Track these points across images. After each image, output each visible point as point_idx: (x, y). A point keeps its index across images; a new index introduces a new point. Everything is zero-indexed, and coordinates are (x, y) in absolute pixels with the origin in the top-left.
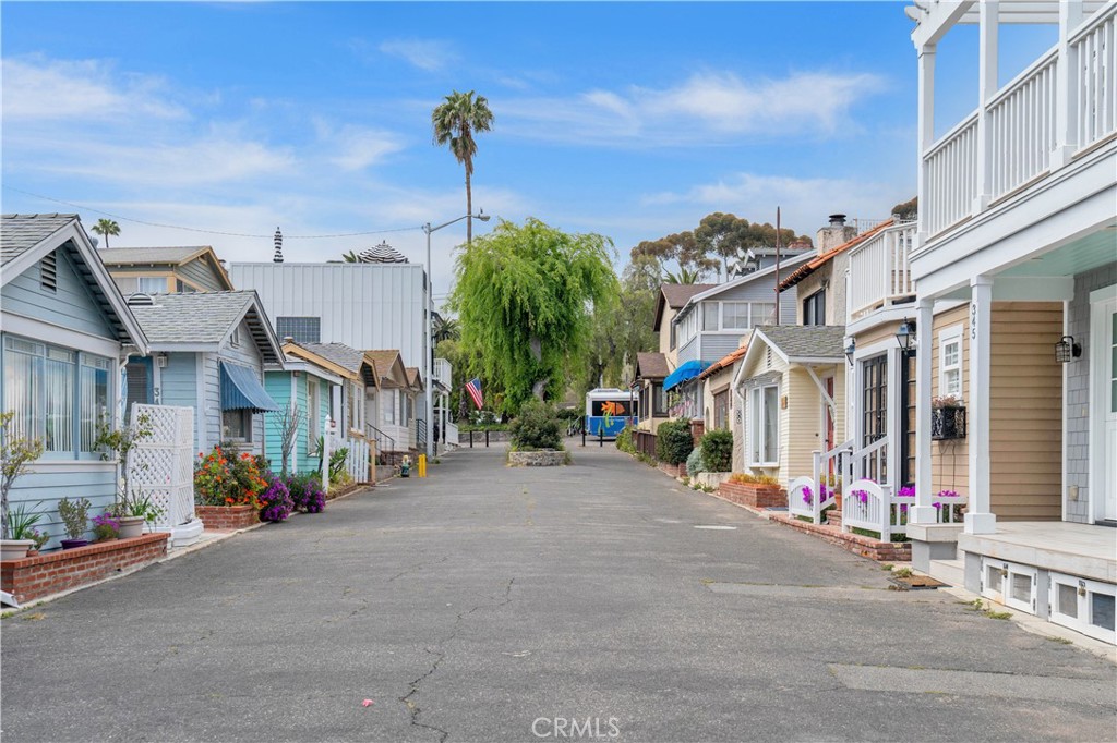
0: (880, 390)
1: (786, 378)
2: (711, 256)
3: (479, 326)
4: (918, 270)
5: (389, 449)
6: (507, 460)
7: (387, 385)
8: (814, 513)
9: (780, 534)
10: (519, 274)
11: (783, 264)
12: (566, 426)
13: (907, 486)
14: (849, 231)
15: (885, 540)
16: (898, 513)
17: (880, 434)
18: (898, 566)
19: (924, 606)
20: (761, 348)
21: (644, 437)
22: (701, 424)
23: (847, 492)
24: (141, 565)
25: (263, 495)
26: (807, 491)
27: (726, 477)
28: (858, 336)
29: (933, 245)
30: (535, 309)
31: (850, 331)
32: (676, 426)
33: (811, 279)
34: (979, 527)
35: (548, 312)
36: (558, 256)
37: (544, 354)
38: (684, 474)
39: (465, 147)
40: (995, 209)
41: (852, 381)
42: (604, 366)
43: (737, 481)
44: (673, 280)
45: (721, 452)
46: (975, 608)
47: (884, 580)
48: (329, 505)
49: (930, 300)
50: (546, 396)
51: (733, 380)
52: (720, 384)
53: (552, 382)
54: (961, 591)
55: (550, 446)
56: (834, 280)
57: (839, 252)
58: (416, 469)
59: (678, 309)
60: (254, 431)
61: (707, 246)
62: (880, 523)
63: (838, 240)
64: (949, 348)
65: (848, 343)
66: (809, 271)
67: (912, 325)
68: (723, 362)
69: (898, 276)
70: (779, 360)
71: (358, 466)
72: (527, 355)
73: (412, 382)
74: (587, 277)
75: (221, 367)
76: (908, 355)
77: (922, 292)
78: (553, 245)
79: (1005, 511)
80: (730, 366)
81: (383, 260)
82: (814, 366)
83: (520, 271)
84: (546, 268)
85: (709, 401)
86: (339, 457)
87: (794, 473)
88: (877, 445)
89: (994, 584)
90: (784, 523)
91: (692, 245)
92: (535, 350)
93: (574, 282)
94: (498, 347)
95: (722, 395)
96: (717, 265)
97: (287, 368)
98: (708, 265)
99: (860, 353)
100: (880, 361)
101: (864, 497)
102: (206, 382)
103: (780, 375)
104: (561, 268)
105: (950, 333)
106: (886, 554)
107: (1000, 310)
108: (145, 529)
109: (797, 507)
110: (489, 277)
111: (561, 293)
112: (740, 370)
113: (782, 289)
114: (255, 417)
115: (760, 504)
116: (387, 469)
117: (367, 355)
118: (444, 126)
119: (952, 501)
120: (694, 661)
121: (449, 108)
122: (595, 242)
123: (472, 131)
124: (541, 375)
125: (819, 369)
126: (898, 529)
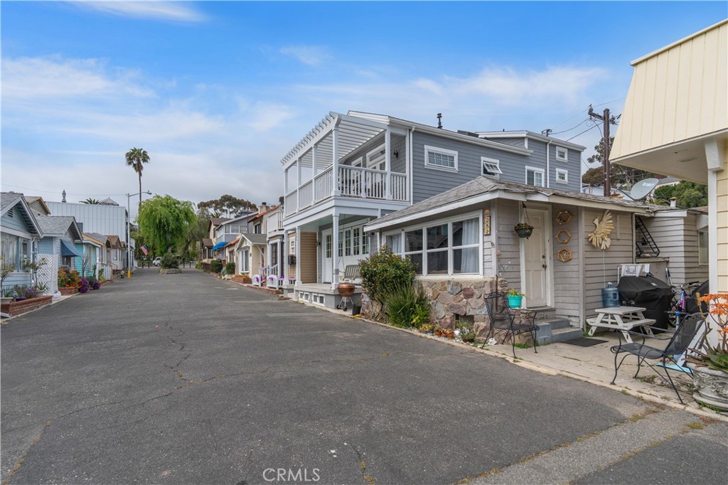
0: (276, 252)
1: (251, 248)
2: (224, 208)
3: (148, 228)
4: (284, 223)
5: (115, 269)
6: (159, 272)
7: (114, 247)
8: (259, 284)
9: (250, 290)
10: (163, 213)
11: (249, 215)
12: (179, 261)
13: (282, 276)
14: (267, 207)
15: (277, 289)
16: (280, 283)
17: (276, 263)
18: (280, 295)
19: (286, 303)
20: (243, 239)
21: (205, 265)
22: (225, 261)
23: (268, 278)
24: (45, 306)
25: (80, 284)
26: (257, 278)
27: (234, 276)
28: (270, 238)
29: (289, 217)
30: (168, 225)
31: (269, 236)
32: (217, 261)
33: (257, 221)
34: (298, 285)
35: (172, 226)
36: (176, 207)
37: (171, 238)
38: (220, 275)
39: (139, 167)
40: (301, 211)
41: (269, 249)
42: (190, 242)
43: (237, 276)
44: (213, 215)
45: (231, 269)
46: (297, 302)
47: (277, 298)
48: (101, 287)
49: (287, 231)
50: (173, 252)
51: (235, 249)
52: (231, 249)
53: (175, 247)
54: (294, 299)
55: (175, 267)
56: (264, 221)
57: (265, 214)
58: (127, 276)
59: (217, 226)
60: (72, 263)
61: (223, 205)
62: (276, 285)
63: (264, 210)
64: (292, 242)
65: (268, 239)
66: (256, 218)
67: (283, 236)
68: (232, 243)
69: (280, 223)
70: (249, 243)
71: (108, 274)
72: (165, 238)
73: (122, 246)
74: (186, 214)
75: (62, 242)
76: (282, 244)
77: (286, 228)
78: (174, 204)
79: (304, 281)
80: (234, 244)
81: (109, 204)
82: (259, 245)
83: (164, 212)
84: (172, 211)
85: (227, 254)
86: (101, 272)
87: (253, 274)
88: (275, 266)
89: (301, 297)
90: (251, 287)
91: (218, 204)
92: (169, 237)
93: (182, 216)
94: (155, 236)
95: (231, 252)
96: (226, 211)
97: (83, 242)
98: (223, 211)
99: (271, 242)
100: (276, 244)
101: (272, 279)
102: (56, 246)
103: (249, 247)
104: (177, 211)
105: (292, 239)
106: (278, 293)
107: (302, 234)
108: (44, 295)
109: (255, 283)
110: (152, 213)
111: (177, 219)
112: (238, 245)
113: (249, 222)
114: (72, 258)
115: (244, 283)
116: (116, 276)
117: (109, 237)
118: (130, 159)
119: (293, 279)
120: (235, 315)
121: (133, 153)
122: (188, 204)
123: (142, 162)
124: (170, 245)
125: (260, 246)
126: (280, 286)
